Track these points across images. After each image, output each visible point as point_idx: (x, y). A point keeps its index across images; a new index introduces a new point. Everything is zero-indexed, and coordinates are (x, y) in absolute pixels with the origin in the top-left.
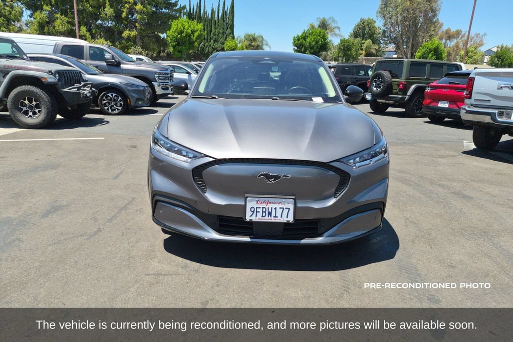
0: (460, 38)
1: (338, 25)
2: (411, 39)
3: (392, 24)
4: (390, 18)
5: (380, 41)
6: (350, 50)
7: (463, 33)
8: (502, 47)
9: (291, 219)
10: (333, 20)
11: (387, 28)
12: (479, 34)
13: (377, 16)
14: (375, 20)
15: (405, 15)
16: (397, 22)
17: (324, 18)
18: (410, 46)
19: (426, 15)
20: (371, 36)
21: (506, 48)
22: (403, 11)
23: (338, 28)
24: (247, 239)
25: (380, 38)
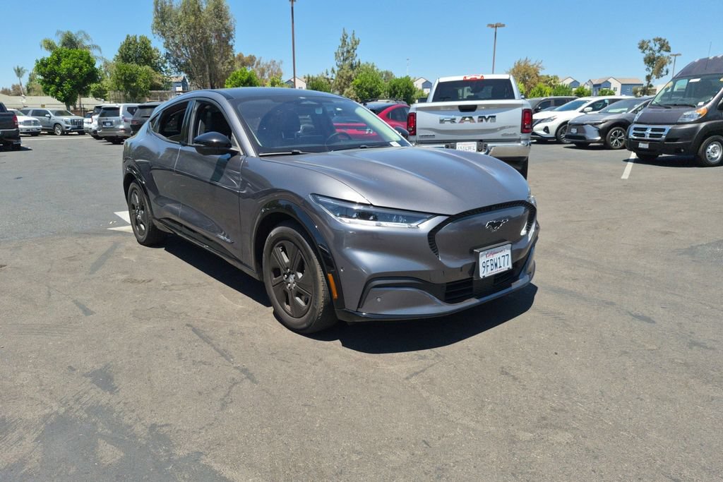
0: (255, 66)
1: (95, 43)
2: (207, 66)
3: (176, 45)
4: (173, 37)
5: (161, 69)
6: (135, 81)
7: (257, 60)
8: (309, 78)
9: (510, 266)
10: (86, 36)
11: (170, 50)
12: (275, 61)
13: (153, 33)
14: (149, 38)
15: (192, 33)
16: (183, 43)
17: (68, 32)
18: (208, 76)
19: (219, 36)
20: (148, 61)
21: (312, 77)
22: (188, 28)
23: (96, 47)
24: (473, 301)
25: (160, 65)
